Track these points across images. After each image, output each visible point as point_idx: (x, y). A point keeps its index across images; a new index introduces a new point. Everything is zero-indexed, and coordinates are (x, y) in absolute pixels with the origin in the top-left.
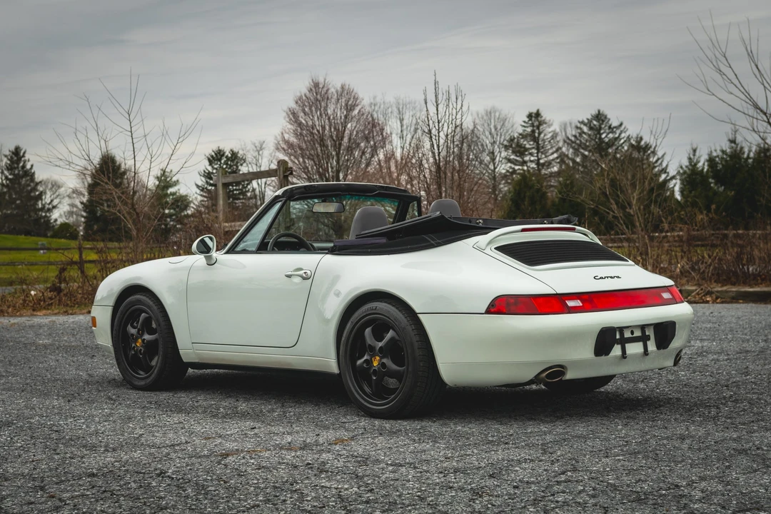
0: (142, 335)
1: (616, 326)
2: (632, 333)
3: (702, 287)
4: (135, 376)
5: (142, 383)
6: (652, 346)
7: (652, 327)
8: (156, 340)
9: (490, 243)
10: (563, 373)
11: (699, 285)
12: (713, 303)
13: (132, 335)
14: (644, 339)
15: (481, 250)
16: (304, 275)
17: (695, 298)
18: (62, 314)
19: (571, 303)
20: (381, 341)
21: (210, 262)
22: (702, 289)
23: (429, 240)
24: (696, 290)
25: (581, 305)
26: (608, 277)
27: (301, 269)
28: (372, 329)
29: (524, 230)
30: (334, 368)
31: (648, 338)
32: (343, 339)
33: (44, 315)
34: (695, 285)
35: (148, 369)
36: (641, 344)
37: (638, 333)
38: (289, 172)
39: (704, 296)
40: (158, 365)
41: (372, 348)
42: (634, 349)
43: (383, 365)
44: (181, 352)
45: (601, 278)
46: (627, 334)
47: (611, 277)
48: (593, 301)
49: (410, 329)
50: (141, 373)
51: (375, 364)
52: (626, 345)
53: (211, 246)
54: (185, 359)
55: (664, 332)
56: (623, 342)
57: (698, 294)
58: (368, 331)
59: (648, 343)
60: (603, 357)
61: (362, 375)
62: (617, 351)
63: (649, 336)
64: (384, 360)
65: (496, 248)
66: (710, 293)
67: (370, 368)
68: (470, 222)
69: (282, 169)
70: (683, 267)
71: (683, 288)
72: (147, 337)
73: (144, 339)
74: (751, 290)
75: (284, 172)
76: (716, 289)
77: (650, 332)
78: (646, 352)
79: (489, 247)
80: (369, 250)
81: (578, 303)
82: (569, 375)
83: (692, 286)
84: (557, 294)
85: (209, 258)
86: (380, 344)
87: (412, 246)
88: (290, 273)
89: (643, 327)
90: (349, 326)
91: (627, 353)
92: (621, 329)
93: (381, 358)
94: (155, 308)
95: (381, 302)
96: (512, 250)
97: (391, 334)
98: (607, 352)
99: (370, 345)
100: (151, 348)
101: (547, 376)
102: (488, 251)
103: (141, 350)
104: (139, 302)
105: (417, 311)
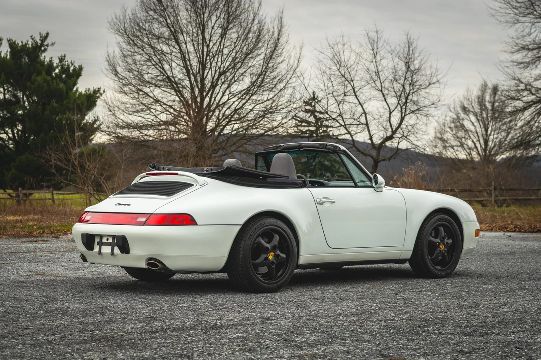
2: (107, 240)
6: (117, 251)
14: (112, 245)
26: (123, 205)
36: (110, 248)
37: (110, 241)
42: (106, 250)
46: (104, 240)
52: (102, 247)
56: (101, 244)
59: (115, 248)
60: (91, 252)
62: (96, 249)
63: (116, 243)
78: (112, 254)
89: (114, 238)
91: (101, 252)
92: (101, 237)
98: (92, 250)
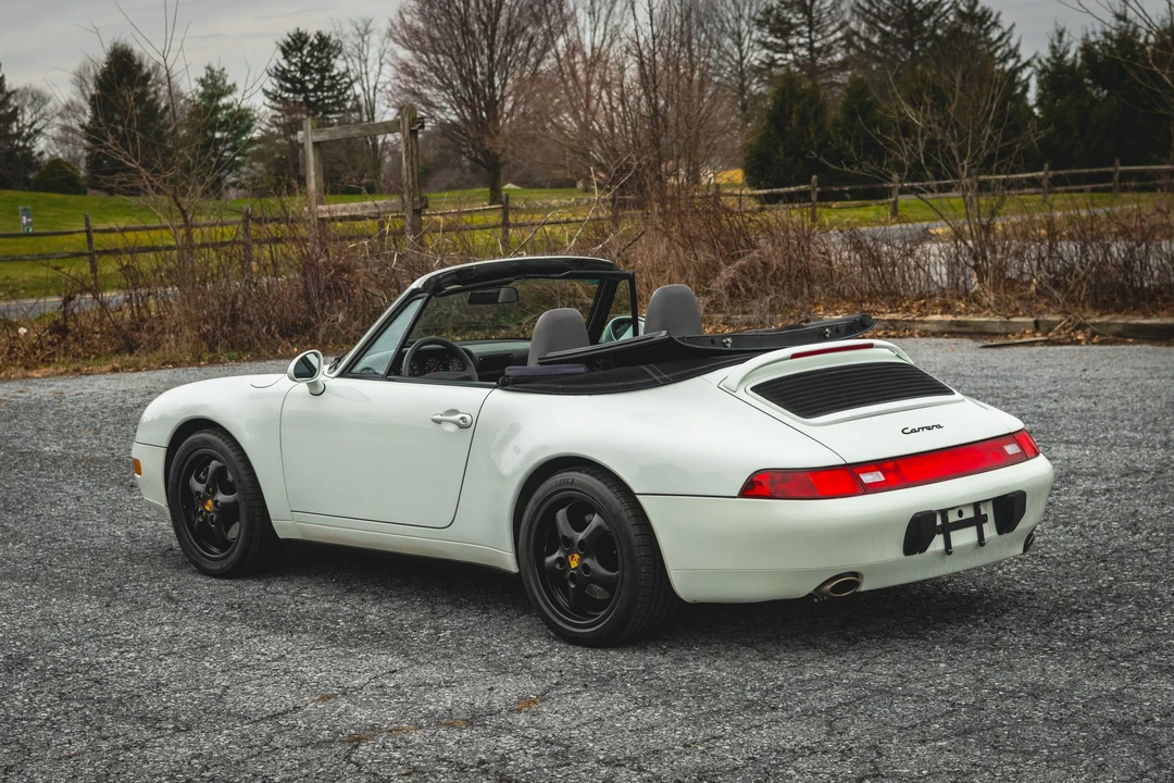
0: (214, 493)
1: (934, 509)
2: (960, 514)
3: (1070, 316)
4: (206, 557)
5: (216, 566)
6: (990, 530)
7: (991, 502)
8: (235, 503)
9: (743, 380)
10: (857, 584)
11: (1065, 313)
12: (1087, 344)
13: (198, 493)
14: (978, 521)
15: (731, 392)
16: (461, 422)
17: (1059, 334)
18: (71, 374)
19: (867, 478)
20: (581, 531)
21: (317, 391)
22: (1070, 321)
23: (651, 373)
24: (1061, 321)
25: (883, 479)
26: (923, 428)
27: (455, 412)
28: (568, 511)
29: (795, 356)
30: (511, 565)
31: (985, 519)
32: (523, 524)
33: (44, 377)
34: (1060, 313)
35: (225, 545)
36: (973, 530)
37: (969, 514)
38: (419, 125)
39: (1073, 331)
40: (241, 537)
41: (568, 542)
42: (964, 538)
43: (586, 568)
44: (274, 525)
45: (913, 431)
46: (953, 517)
47: (928, 428)
48: (902, 470)
49: (626, 514)
50: (215, 550)
51: (574, 564)
52: (952, 534)
53: (316, 365)
54: (281, 535)
55: (1008, 508)
56: (947, 529)
57: (1064, 328)
58: (561, 514)
59: (985, 527)
60: (917, 556)
61: (555, 579)
62: (938, 543)
63: (986, 515)
64: (587, 561)
65: (752, 389)
66: (1081, 327)
67: (564, 572)
68: (713, 342)
69: (406, 119)
70: (1040, 283)
71: (1041, 318)
72: (221, 497)
73: (217, 501)
74: (1146, 322)
75: (411, 125)
76: (1091, 321)
77: (988, 511)
78: (981, 541)
79: (741, 389)
80: (560, 386)
81: (877, 477)
82: (866, 586)
83: (1054, 314)
84: (847, 465)
85: (313, 386)
86: (581, 536)
87: (625, 383)
88: (438, 417)
89: (976, 506)
90: (531, 505)
91: (953, 545)
92: (944, 513)
93: (582, 557)
94: (232, 454)
95: (580, 472)
96: (775, 392)
97: (596, 520)
98: (923, 550)
99: (564, 537)
100: (228, 514)
101: (833, 589)
102: (741, 393)
103: (212, 517)
104: (206, 443)
105: (636, 491)
